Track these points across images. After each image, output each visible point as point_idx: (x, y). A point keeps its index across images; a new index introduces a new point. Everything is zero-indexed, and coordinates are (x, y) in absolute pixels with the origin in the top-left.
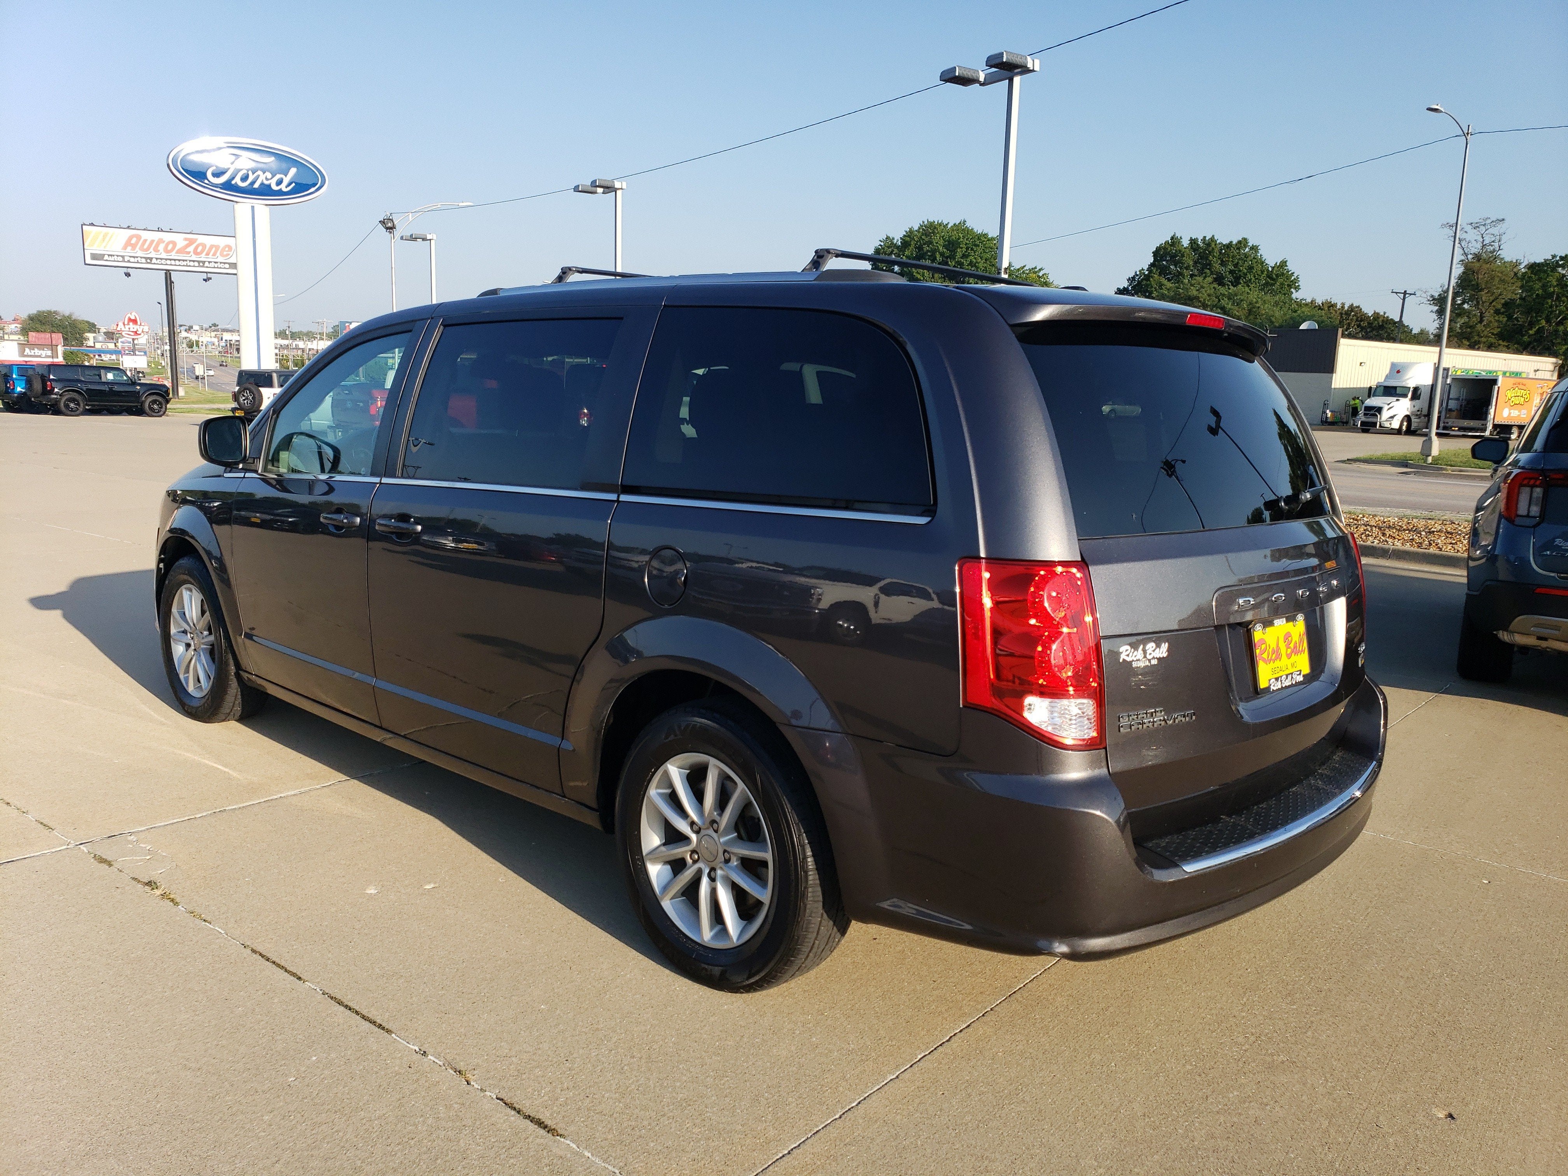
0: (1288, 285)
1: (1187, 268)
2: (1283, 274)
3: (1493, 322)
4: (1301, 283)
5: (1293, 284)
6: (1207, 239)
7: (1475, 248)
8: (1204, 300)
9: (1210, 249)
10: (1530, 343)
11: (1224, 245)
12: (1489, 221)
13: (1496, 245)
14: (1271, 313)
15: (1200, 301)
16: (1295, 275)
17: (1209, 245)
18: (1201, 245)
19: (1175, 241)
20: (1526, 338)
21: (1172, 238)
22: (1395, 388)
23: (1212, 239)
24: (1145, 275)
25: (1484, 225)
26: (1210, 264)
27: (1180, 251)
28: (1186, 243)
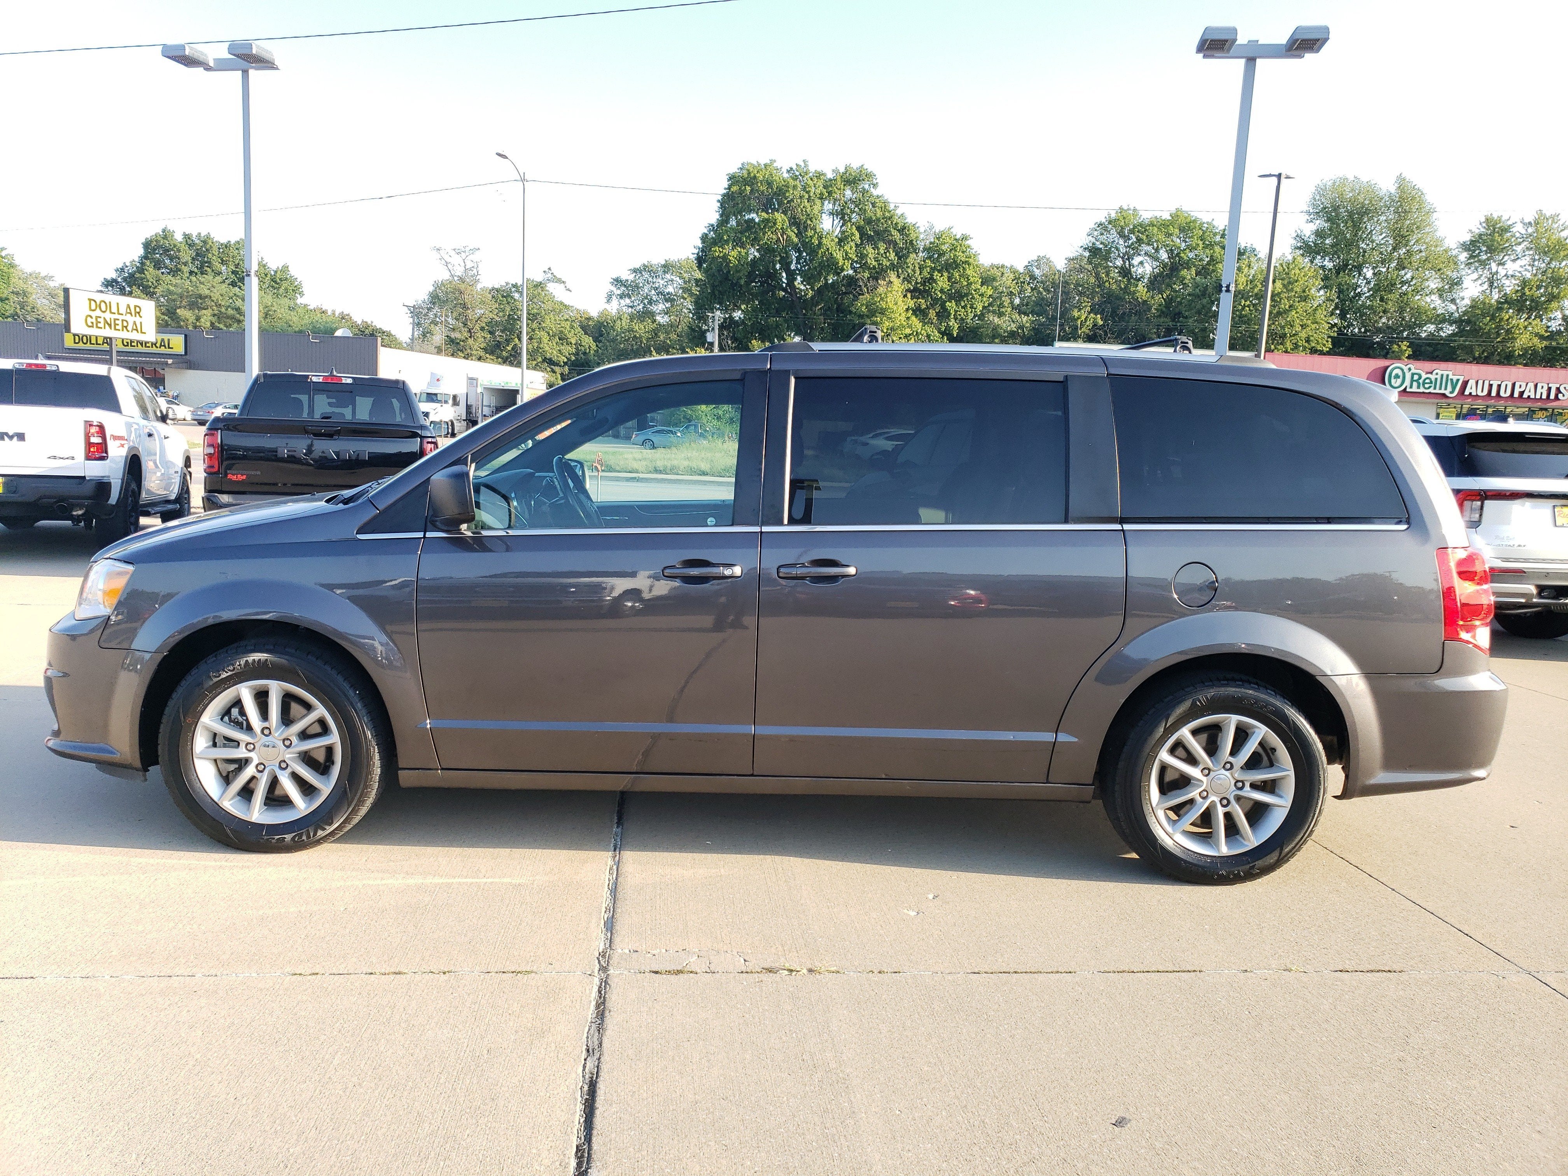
0: (293, 290)
1: (185, 264)
2: (286, 279)
3: (481, 340)
4: (305, 289)
5: (297, 290)
6: (202, 235)
7: (459, 271)
8: (217, 300)
9: (208, 246)
10: (507, 358)
11: (222, 245)
12: (467, 249)
13: (475, 271)
14: (288, 318)
15: (213, 301)
16: (299, 280)
17: (205, 242)
18: (197, 242)
19: (166, 234)
20: (504, 354)
21: (164, 231)
22: (436, 395)
23: (208, 236)
24: (137, 267)
25: (465, 252)
26: (209, 262)
27: (175, 246)
28: (179, 237)
